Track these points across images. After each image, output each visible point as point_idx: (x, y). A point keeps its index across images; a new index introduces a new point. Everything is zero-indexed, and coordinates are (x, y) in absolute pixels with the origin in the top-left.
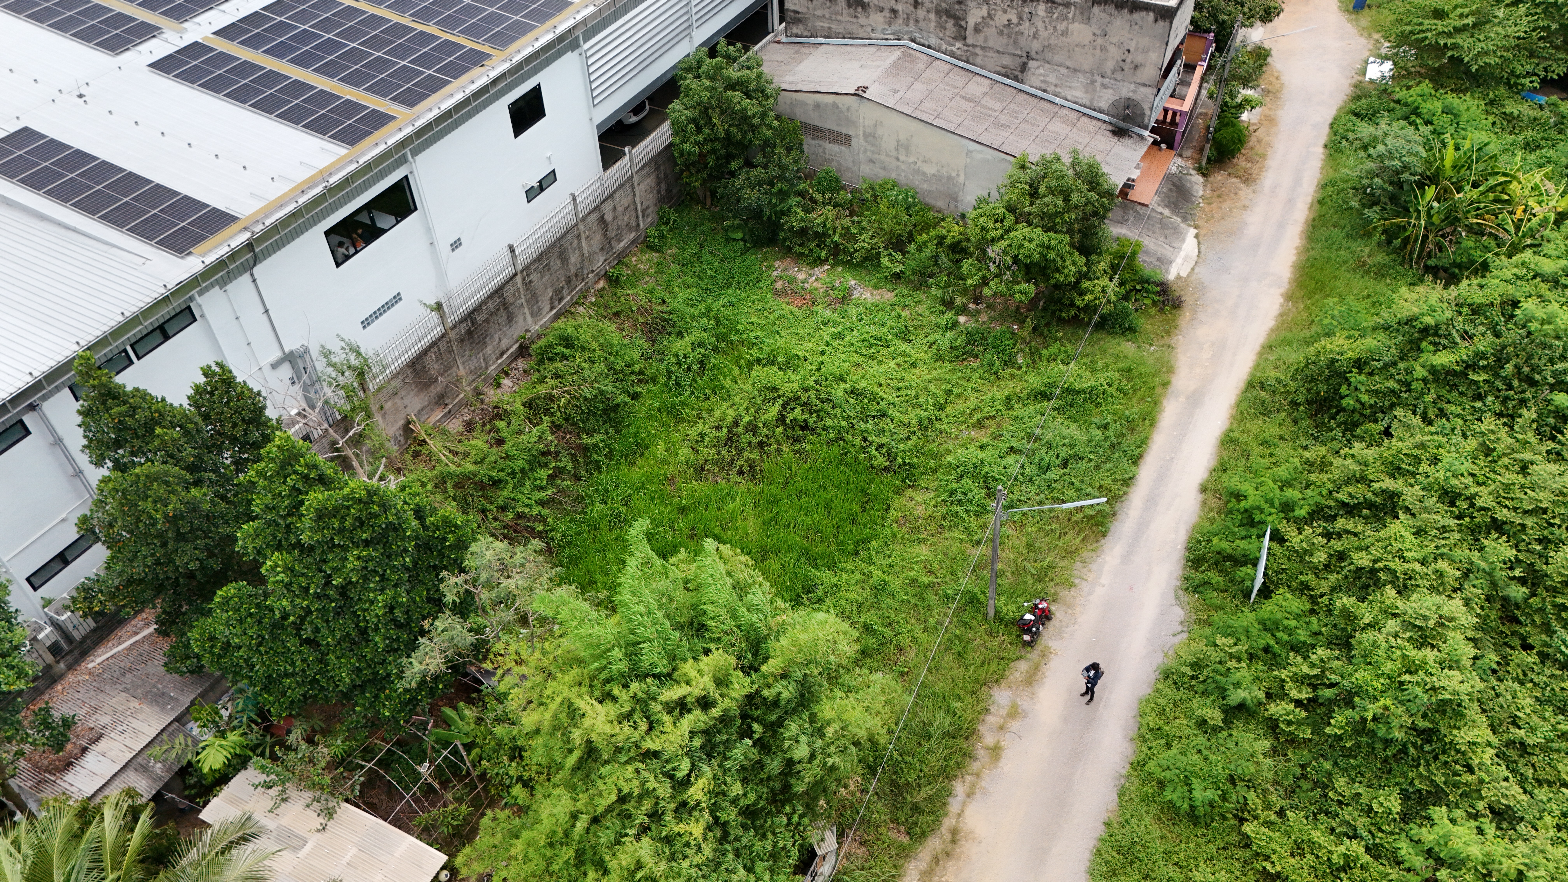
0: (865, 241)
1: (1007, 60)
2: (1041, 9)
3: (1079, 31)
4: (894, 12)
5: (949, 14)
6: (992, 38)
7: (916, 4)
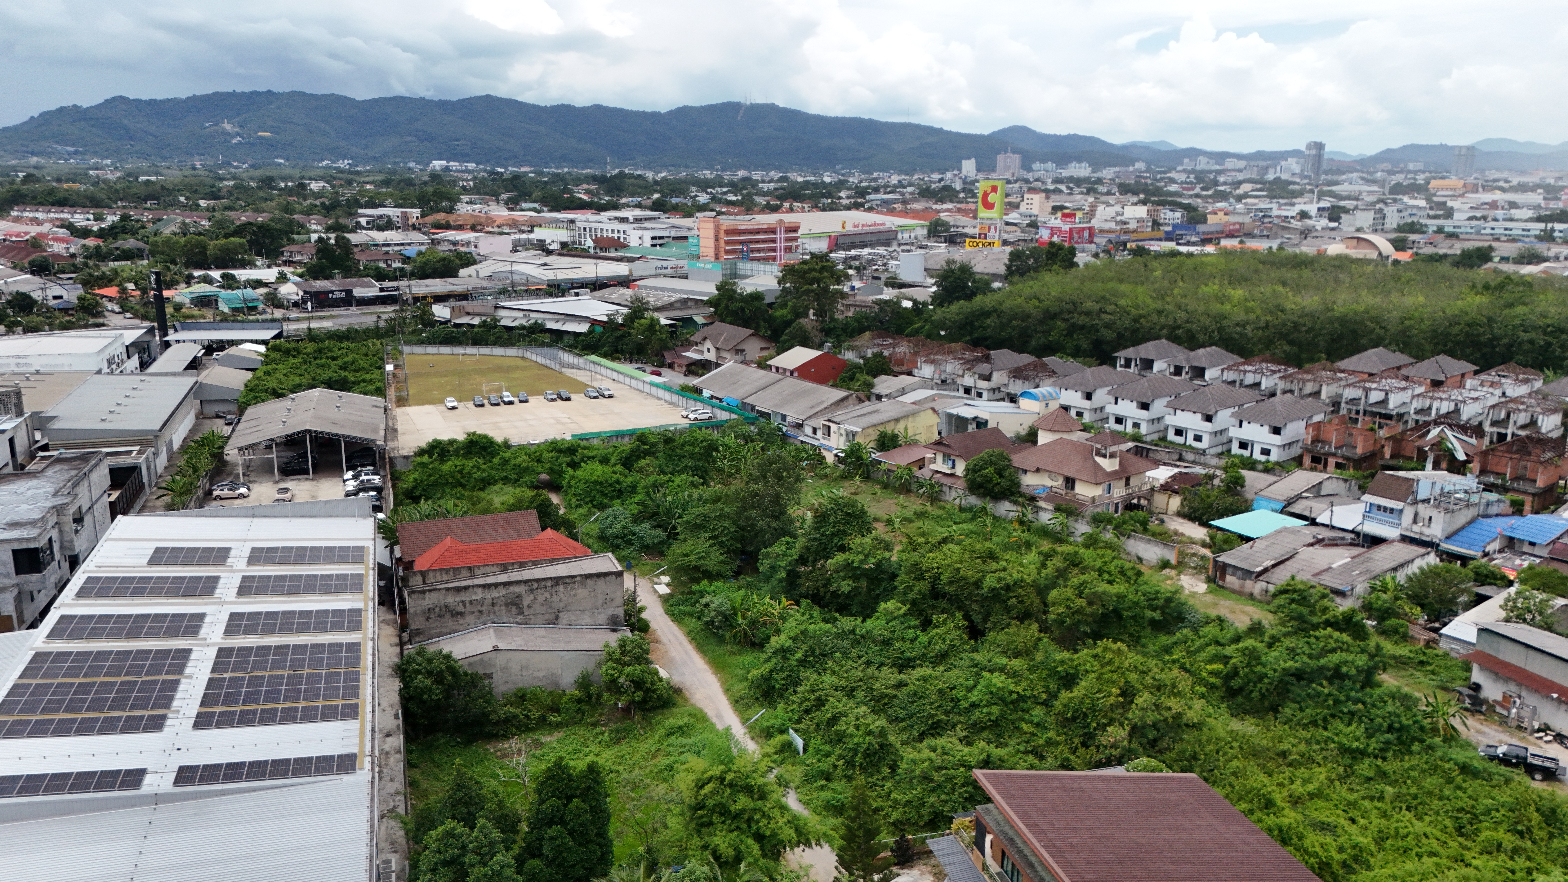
0: (535, 715)
1: (548, 617)
2: (561, 588)
3: (582, 592)
4: (481, 612)
5: (512, 604)
6: (538, 608)
7: (493, 604)
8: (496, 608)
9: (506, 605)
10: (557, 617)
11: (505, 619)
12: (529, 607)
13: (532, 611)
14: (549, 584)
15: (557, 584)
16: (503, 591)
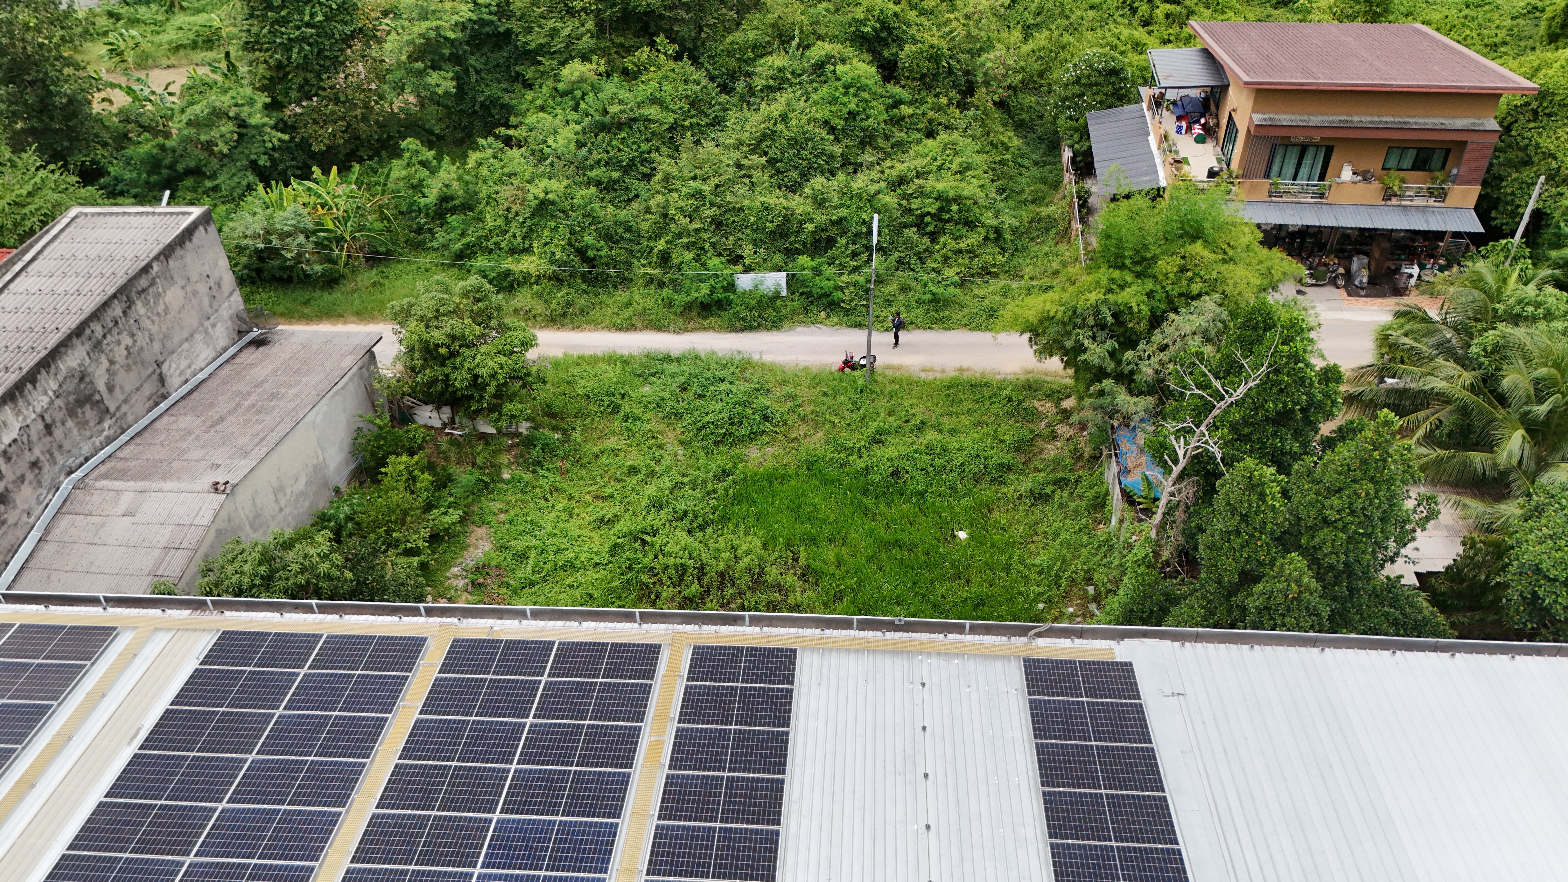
1: (148, 390)
2: (140, 308)
3: (173, 296)
4: (35, 465)
5: (80, 403)
6: (127, 381)
7: (48, 429)
8: (58, 433)
9: (71, 413)
10: (162, 380)
11: (86, 450)
12: (110, 388)
13: (119, 395)
14: (117, 310)
15: (130, 304)
16: (49, 383)
